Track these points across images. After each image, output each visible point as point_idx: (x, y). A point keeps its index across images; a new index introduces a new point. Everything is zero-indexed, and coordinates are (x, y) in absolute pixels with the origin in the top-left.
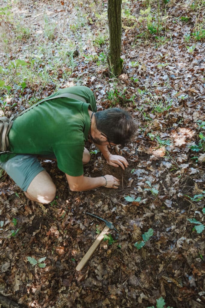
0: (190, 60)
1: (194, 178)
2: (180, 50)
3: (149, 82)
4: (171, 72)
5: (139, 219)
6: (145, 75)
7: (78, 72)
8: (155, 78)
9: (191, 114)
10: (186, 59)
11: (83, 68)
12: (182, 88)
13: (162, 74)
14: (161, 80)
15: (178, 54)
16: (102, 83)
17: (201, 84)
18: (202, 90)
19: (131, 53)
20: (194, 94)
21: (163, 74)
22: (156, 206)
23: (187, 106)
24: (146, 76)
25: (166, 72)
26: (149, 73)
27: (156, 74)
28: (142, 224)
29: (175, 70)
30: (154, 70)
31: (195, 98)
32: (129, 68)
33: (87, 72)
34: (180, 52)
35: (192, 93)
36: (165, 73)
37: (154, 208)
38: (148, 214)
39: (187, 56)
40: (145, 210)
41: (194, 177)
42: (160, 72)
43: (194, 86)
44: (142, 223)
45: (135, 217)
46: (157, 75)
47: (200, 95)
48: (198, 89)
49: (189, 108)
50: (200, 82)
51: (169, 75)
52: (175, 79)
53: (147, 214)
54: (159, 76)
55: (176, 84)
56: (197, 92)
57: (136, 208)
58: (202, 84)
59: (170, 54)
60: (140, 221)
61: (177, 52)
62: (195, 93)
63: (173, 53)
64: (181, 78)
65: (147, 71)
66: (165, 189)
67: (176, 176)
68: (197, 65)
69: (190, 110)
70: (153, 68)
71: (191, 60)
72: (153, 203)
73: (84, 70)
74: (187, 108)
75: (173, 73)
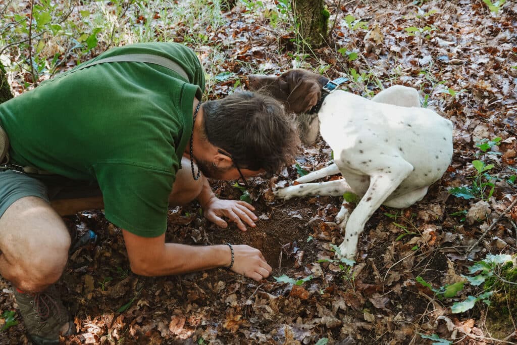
0: (492, 31)
1: (448, 253)
2: (473, 13)
3: (387, 66)
4: (442, 51)
5: (302, 326)
6: (378, 52)
7: (225, 37)
8: (401, 61)
9: (470, 130)
10: (483, 29)
11: (238, 30)
12: (459, 81)
13: (421, 53)
14: (414, 63)
15: (468, 20)
16: (274, 61)
17: (506, 76)
18: (506, 88)
19: (357, 11)
20: (486, 94)
21: (422, 55)
22: (349, 305)
23: (463, 115)
24: (382, 54)
25: (430, 50)
26: (389, 49)
27: (404, 54)
28: (307, 337)
29: (451, 48)
30: (403, 44)
31: (486, 101)
32: (344, 36)
33: (245, 40)
34: (474, 15)
35: (481, 91)
36: (426, 52)
37: (343, 306)
38: (327, 319)
39: (488, 23)
40: (321, 309)
41: (449, 250)
42: (417, 49)
43: (489, 79)
44: (308, 334)
45: (295, 321)
46: (408, 55)
47: (500, 96)
48: (498, 86)
49: (468, 119)
50: (505, 73)
51: (434, 54)
52: (448, 64)
53: (323, 319)
54: (412, 56)
55: (447, 71)
56: (495, 90)
57: (299, 302)
58: (510, 78)
59: (447, 17)
60: (304, 330)
61: (467, 16)
62: (488, 91)
63: (455, 16)
64: (461, 63)
65: (384, 46)
66: (376, 273)
67: (409, 248)
68: (508, 43)
69: (468, 122)
70: (400, 40)
71: (494, 32)
72: (341, 298)
73: (239, 35)
74: (464, 119)
75: (446, 52)
